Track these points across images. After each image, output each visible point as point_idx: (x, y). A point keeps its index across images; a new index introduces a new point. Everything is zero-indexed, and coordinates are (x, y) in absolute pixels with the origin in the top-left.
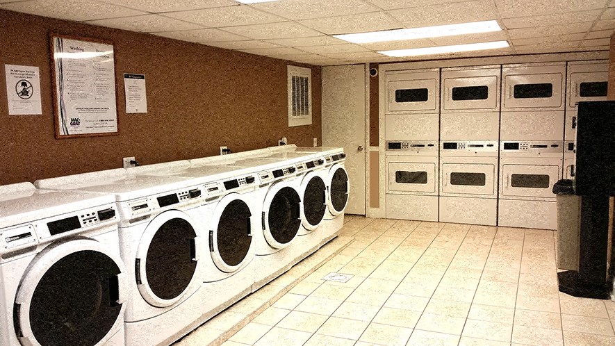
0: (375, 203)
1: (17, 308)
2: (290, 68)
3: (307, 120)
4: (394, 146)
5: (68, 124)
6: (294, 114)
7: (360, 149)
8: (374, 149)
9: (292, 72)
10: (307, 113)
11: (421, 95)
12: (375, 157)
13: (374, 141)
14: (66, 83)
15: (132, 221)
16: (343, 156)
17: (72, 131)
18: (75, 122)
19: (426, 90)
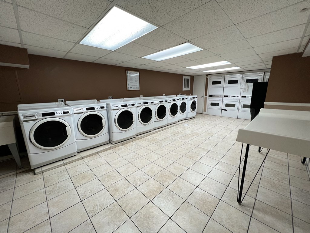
0: (205, 111)
1: (115, 119)
2: (184, 76)
3: (188, 89)
4: (211, 96)
5: (129, 87)
6: (184, 88)
7: (202, 97)
8: (206, 97)
9: (184, 77)
10: (189, 88)
11: (219, 83)
12: (206, 99)
13: (206, 95)
14: (129, 80)
15: (138, 106)
16: (197, 98)
17: (130, 89)
18: (131, 88)
19: (220, 81)
